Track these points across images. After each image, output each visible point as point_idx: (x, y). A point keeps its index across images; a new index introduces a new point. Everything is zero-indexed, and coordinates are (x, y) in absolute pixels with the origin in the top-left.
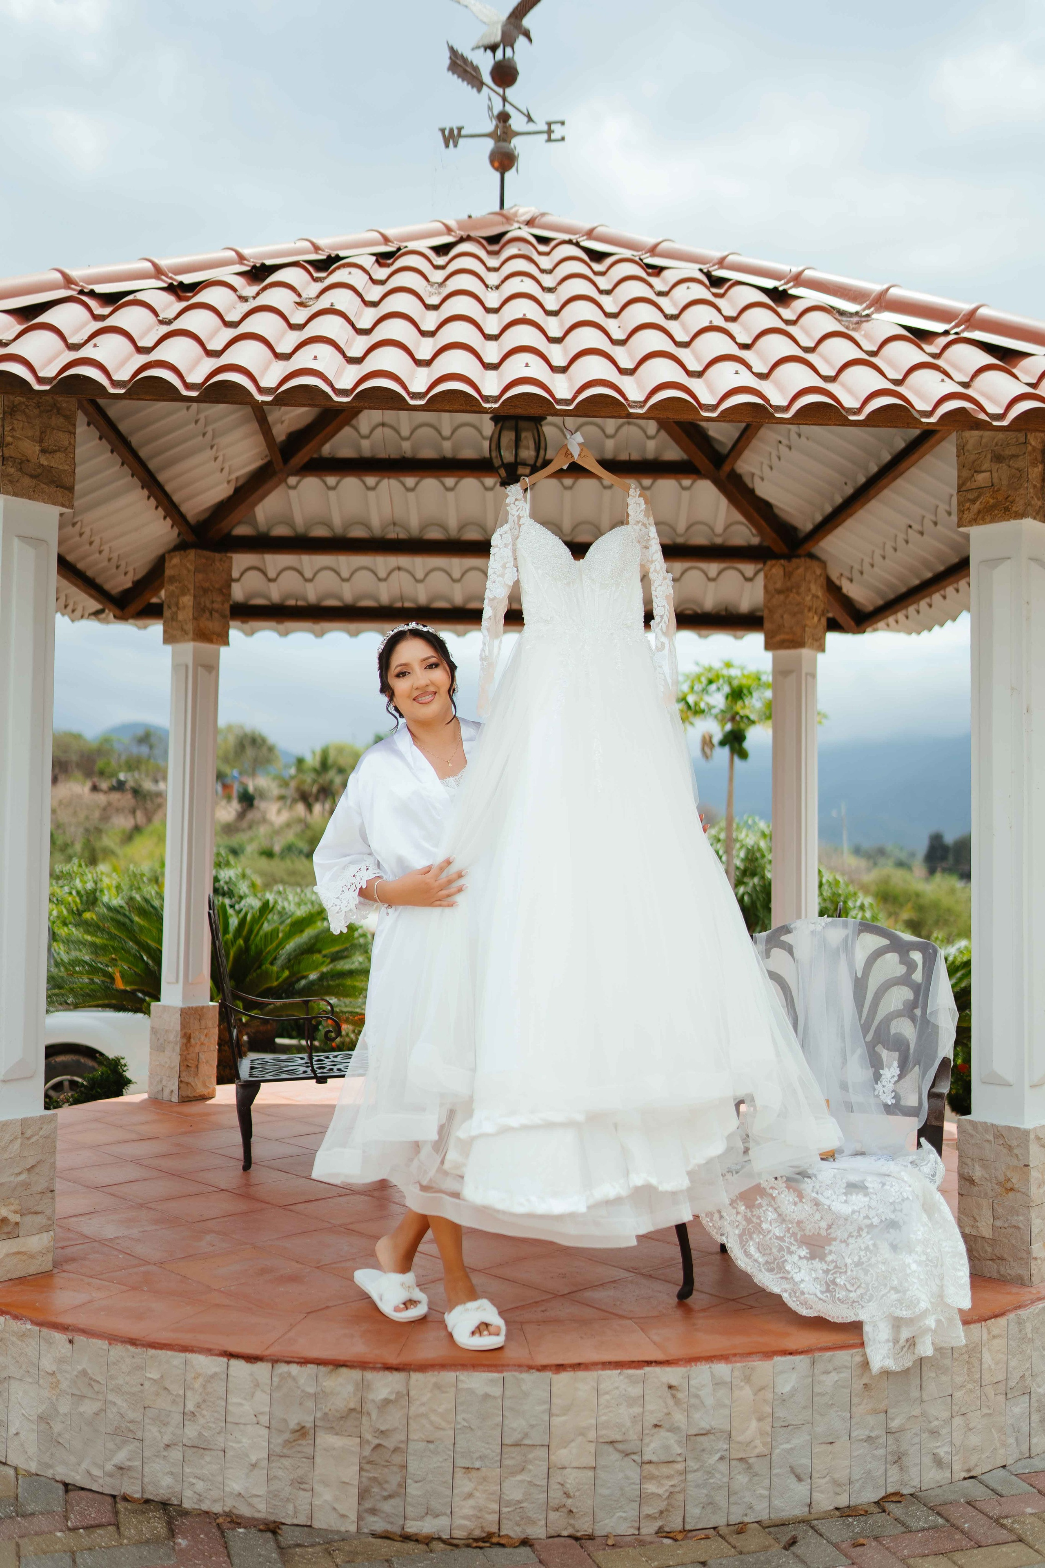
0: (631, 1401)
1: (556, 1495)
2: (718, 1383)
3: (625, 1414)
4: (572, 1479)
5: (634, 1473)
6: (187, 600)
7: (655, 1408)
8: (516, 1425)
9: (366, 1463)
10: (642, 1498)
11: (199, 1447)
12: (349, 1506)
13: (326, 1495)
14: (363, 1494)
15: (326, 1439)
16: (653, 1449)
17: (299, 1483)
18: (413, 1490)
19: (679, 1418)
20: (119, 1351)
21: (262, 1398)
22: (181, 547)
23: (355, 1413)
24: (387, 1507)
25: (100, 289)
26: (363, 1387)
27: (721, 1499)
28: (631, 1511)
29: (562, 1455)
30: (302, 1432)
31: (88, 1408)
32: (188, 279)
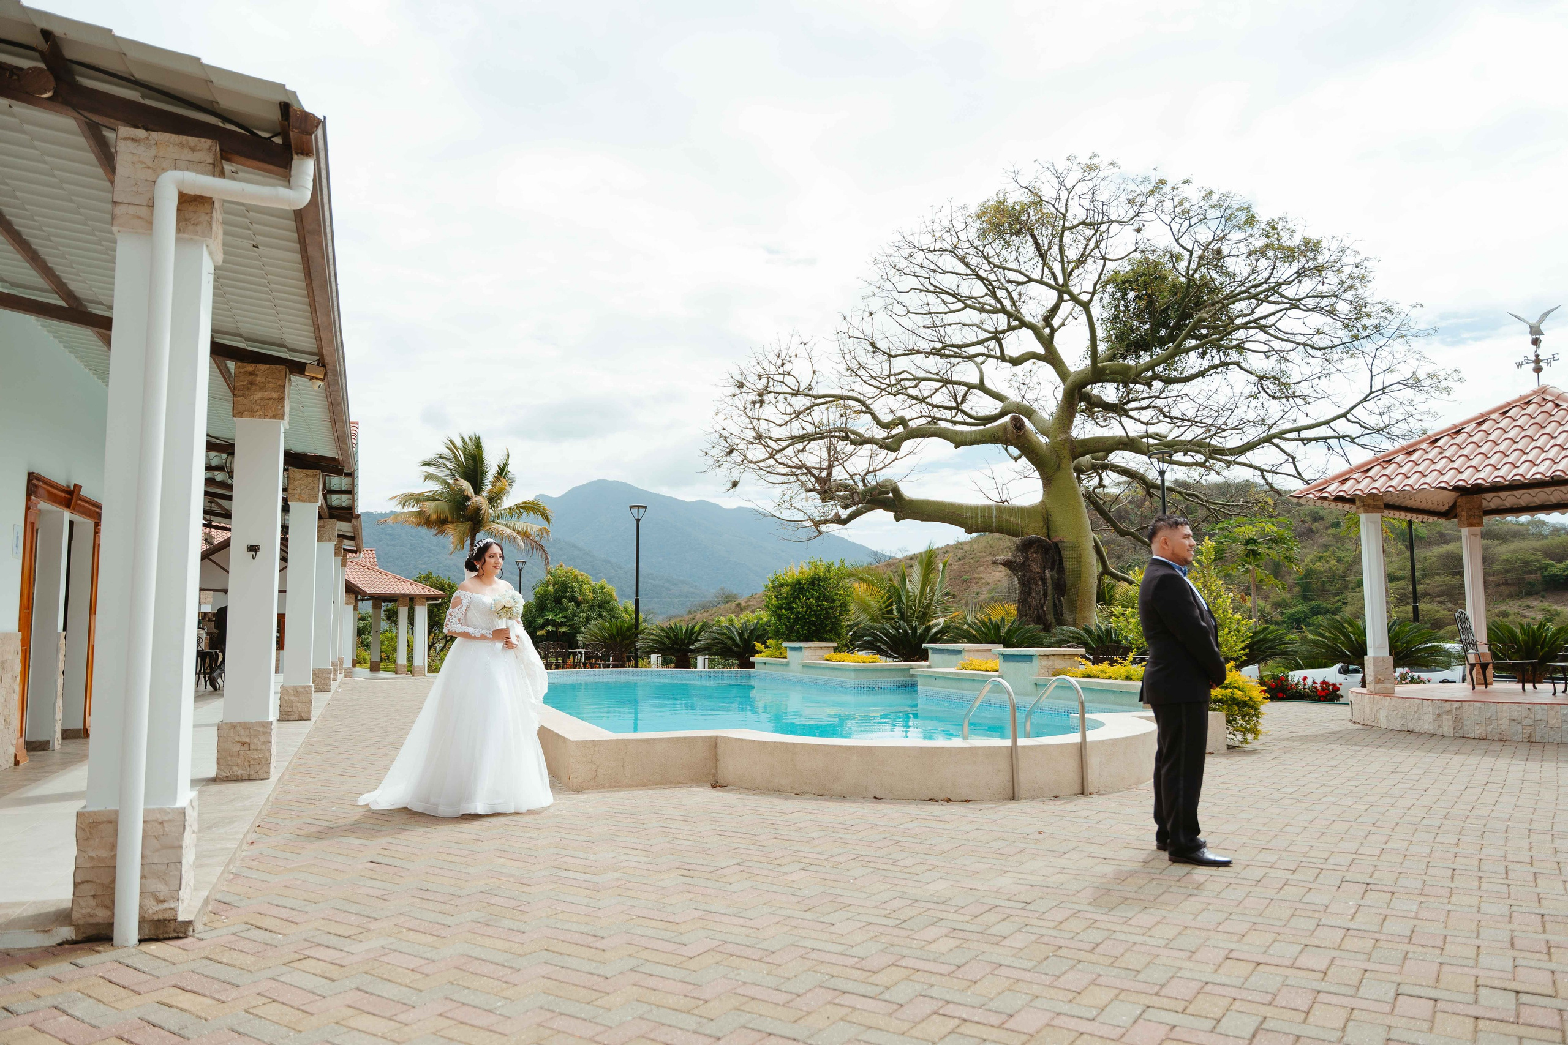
0: (1519, 711)
1: (1500, 731)
4: (1503, 727)
5: (1520, 727)
6: (1464, 513)
7: (1525, 713)
8: (1488, 715)
9: (1454, 722)
10: (1522, 734)
11: (1418, 719)
12: (1451, 731)
13: (1446, 728)
14: (1454, 729)
15: (1445, 717)
16: (1525, 722)
17: (1439, 726)
18: (1465, 728)
19: (1532, 716)
20: (1400, 700)
21: (1430, 709)
22: (1461, 495)
23: (1450, 711)
24: (1460, 731)
25: (1386, 459)
26: (1451, 705)
27: (1546, 736)
28: (1521, 736)
29: (1500, 722)
30: (1439, 714)
32: (1412, 449)
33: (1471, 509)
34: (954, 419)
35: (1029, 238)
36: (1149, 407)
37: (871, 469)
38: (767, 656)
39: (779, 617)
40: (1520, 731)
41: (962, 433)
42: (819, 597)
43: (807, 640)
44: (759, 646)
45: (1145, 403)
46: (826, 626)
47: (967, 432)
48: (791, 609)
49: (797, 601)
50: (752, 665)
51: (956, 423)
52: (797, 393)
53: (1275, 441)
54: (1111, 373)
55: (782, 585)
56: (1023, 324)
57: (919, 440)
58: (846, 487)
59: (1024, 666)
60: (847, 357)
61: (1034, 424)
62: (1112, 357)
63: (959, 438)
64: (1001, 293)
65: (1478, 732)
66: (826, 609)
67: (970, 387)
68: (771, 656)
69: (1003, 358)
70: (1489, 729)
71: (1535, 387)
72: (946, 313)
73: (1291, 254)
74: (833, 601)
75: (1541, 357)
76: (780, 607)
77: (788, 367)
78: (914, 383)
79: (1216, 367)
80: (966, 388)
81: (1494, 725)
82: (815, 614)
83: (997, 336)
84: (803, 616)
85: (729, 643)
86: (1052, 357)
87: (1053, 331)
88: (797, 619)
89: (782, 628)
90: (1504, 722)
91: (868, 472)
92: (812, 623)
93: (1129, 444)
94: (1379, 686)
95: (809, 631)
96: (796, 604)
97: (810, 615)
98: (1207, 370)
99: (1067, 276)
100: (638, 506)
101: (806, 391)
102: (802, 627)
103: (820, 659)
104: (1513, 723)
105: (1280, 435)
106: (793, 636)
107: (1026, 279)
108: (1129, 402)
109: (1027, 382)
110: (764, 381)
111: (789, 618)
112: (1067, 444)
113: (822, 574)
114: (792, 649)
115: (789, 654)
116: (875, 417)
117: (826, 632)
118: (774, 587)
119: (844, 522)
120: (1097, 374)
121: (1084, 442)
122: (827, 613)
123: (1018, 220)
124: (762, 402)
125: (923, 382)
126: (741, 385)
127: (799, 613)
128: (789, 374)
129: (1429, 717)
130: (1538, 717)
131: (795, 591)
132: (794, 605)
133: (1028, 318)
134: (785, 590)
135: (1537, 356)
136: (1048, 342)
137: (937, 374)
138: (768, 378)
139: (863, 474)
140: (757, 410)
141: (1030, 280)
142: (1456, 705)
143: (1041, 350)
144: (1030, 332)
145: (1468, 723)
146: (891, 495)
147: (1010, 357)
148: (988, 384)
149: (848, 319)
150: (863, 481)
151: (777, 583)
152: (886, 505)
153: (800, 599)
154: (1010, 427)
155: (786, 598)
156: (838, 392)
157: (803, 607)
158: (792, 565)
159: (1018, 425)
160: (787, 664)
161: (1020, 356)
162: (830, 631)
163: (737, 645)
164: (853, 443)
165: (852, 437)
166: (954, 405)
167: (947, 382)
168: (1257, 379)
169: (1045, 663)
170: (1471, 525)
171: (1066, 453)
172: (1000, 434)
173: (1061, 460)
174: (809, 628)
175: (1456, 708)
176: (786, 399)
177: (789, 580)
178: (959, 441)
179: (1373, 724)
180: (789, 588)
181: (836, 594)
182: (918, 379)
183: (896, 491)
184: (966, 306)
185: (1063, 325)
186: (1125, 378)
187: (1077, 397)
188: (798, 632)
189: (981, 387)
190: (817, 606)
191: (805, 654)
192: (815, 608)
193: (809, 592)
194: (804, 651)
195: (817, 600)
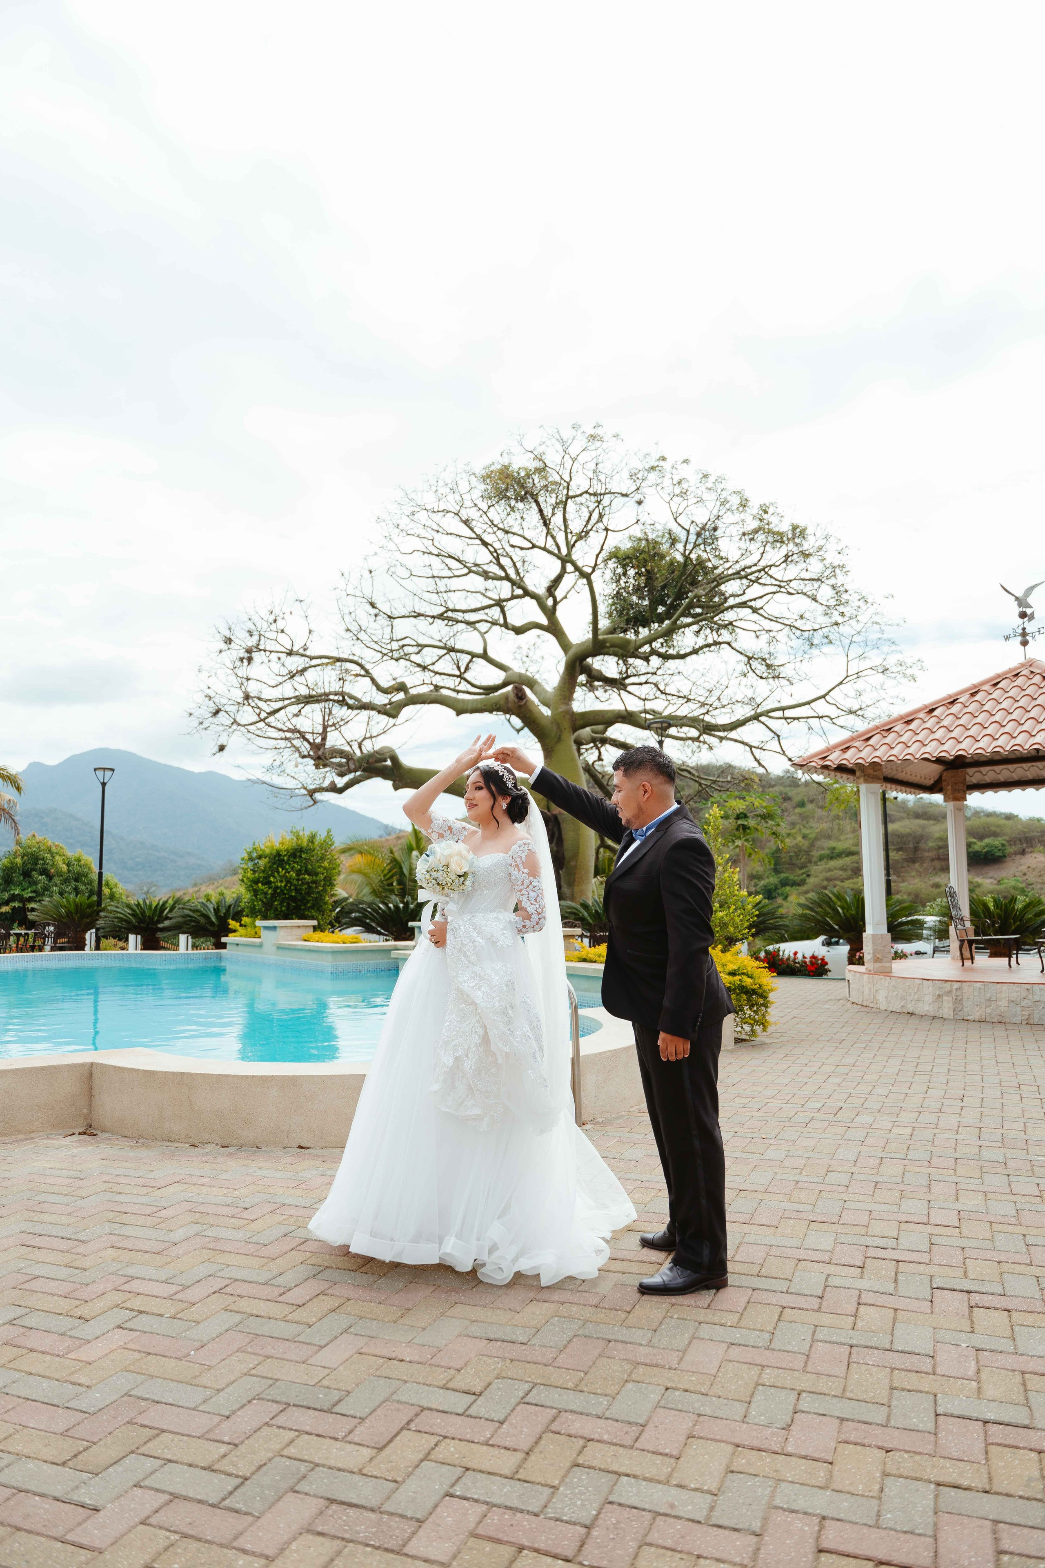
0: (1017, 992)
1: (1000, 1012)
2: (1041, 990)
3: (1015, 994)
4: (1002, 1009)
5: (1019, 1009)
6: (949, 787)
7: (1023, 993)
8: (988, 995)
9: (954, 1003)
10: (1022, 1015)
11: (918, 1000)
12: (952, 1013)
13: (946, 1010)
14: (954, 1010)
15: (945, 998)
16: (1024, 1003)
17: (939, 1008)
18: (965, 1010)
19: (1030, 997)
20: (900, 980)
21: (931, 989)
22: (947, 769)
23: (951, 991)
24: (960, 1013)
25: (885, 728)
26: (951, 986)
28: (1019, 1018)
29: (1000, 1003)
30: (939, 996)
31: (895, 993)
32: (910, 718)
33: (956, 783)
34: (457, 688)
35: (534, 505)
36: (646, 683)
37: (368, 735)
38: (241, 936)
39: (256, 892)
40: (1019, 1013)
41: (463, 701)
42: (300, 870)
43: (286, 917)
44: (233, 924)
45: (643, 679)
46: (308, 902)
47: (468, 701)
48: (269, 883)
49: (276, 875)
50: (224, 946)
51: (458, 692)
52: (290, 653)
53: (762, 719)
54: (612, 646)
55: (260, 857)
56: (527, 593)
57: (418, 706)
58: (342, 753)
60: (347, 618)
61: (535, 693)
62: (612, 631)
63: (460, 706)
64: (504, 561)
65: (978, 1014)
66: (308, 883)
67: (474, 655)
68: (246, 936)
69: (506, 625)
70: (989, 1010)
71: (1022, 660)
72: (450, 578)
73: (779, 538)
74: (317, 874)
75: (1027, 631)
76: (256, 882)
77: (281, 624)
78: (416, 649)
79: (709, 646)
80: (470, 657)
81: (993, 1006)
82: (296, 889)
83: (499, 603)
84: (282, 891)
85: (201, 920)
86: (554, 628)
87: (556, 603)
88: (274, 895)
89: (259, 905)
90: (1003, 1003)
91: (365, 738)
92: (294, 899)
93: (628, 718)
94: (878, 965)
95: (288, 908)
96: (274, 877)
97: (290, 890)
98: (701, 648)
99: (570, 547)
100: (104, 769)
101: (301, 651)
102: (281, 904)
103: (297, 940)
104: (1012, 1005)
105: (766, 713)
106: (271, 913)
107: (530, 545)
108: (628, 677)
109: (530, 655)
110: (255, 638)
111: (266, 893)
112: (568, 717)
113: (305, 844)
114: (266, 928)
115: (264, 934)
116: (373, 681)
117: (308, 909)
118: (251, 859)
119: (340, 791)
120: (598, 647)
121: (583, 715)
122: (310, 888)
123: (522, 486)
124: (250, 659)
125: (426, 649)
126: (229, 641)
127: (277, 887)
128: (282, 631)
129: (929, 999)
130: (1036, 998)
131: (274, 863)
132: (272, 879)
133: (531, 588)
134: (262, 863)
135: (1024, 629)
136: (551, 613)
137: (440, 641)
138: (260, 635)
139: (359, 741)
140: (245, 668)
141: (534, 546)
142: (956, 985)
143: (544, 621)
144: (534, 602)
145: (968, 1005)
146: (389, 763)
147: (513, 626)
148: (491, 654)
149: (346, 575)
150: (360, 747)
151: (255, 855)
152: (384, 773)
153: (278, 872)
154: (512, 697)
155: (264, 871)
156: (335, 654)
157: (281, 881)
158: (271, 835)
159: (520, 695)
160: (260, 946)
161: (523, 626)
162: (312, 907)
163: (212, 923)
164: (350, 707)
165: (351, 702)
166: (458, 673)
167: (452, 650)
168: (746, 659)
170: (956, 799)
171: (566, 724)
172: (502, 702)
173: (561, 731)
174: (288, 904)
175: (957, 989)
176: (279, 659)
177: (268, 851)
178: (461, 709)
179: (872, 1005)
180: (267, 860)
181: (320, 867)
182: (418, 645)
183: (394, 759)
184: (470, 571)
185: (565, 597)
186: (625, 652)
187: (578, 669)
188: (276, 909)
189: (485, 656)
190: (298, 880)
191: (280, 933)
192: (296, 882)
193: (289, 864)
194: (278, 930)
195: (299, 873)
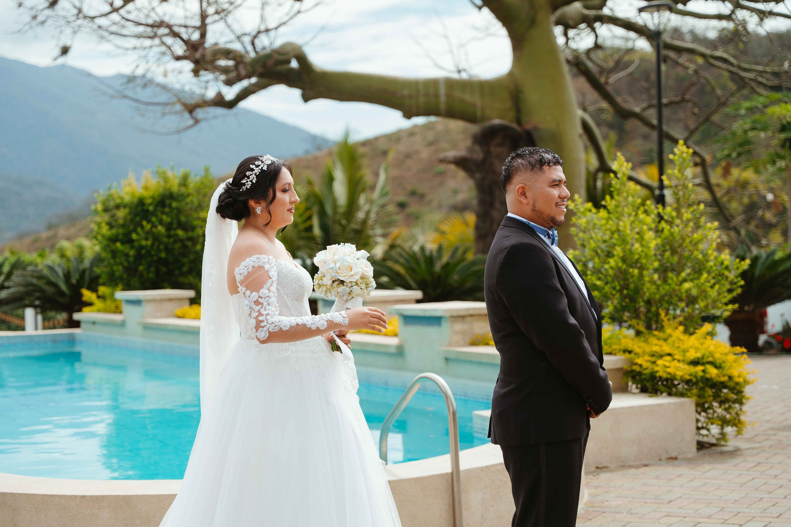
38: (99, 311)
39: (114, 254)
42: (171, 224)
44: (87, 295)
46: (183, 265)
48: (130, 241)
49: (139, 230)
55: (118, 207)
58: (229, 53)
59: (431, 331)
66: (181, 241)
68: (105, 311)
76: (113, 240)
84: (148, 252)
85: (50, 290)
88: (139, 257)
89: (119, 270)
92: (164, 262)
96: (138, 234)
97: (159, 250)
102: (148, 269)
103: (169, 316)
106: (135, 281)
111: (127, 255)
113: (174, 190)
114: (130, 301)
115: (126, 308)
117: (184, 274)
118: (106, 210)
119: (230, 104)
122: (185, 246)
127: (142, 247)
131: (136, 215)
132: (134, 236)
134: (121, 214)
151: (112, 204)
152: (289, 79)
153: (142, 227)
155: (123, 226)
157: (147, 239)
158: (131, 176)
160: (123, 324)
169: (459, 326)
177: (127, 199)
180: (127, 211)
183: (303, 58)
188: (142, 276)
190: (169, 236)
191: (147, 308)
192: (165, 240)
193: (156, 216)
194: (144, 304)
195: (169, 227)
